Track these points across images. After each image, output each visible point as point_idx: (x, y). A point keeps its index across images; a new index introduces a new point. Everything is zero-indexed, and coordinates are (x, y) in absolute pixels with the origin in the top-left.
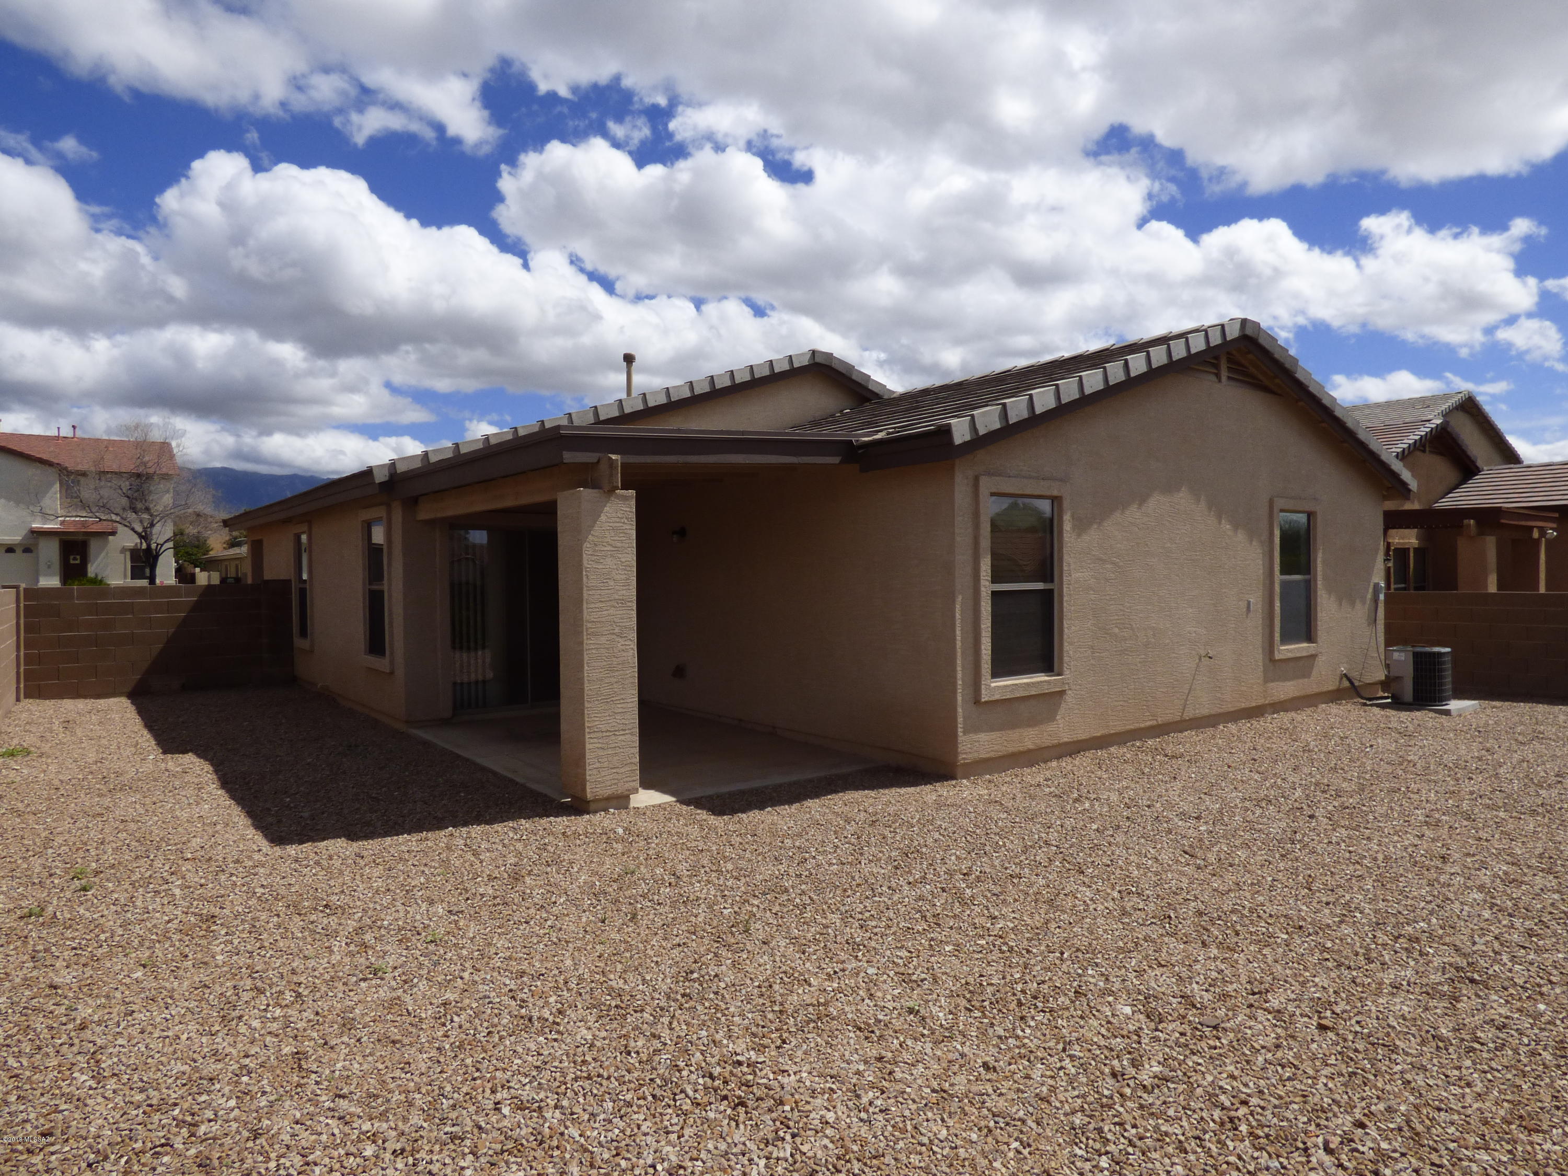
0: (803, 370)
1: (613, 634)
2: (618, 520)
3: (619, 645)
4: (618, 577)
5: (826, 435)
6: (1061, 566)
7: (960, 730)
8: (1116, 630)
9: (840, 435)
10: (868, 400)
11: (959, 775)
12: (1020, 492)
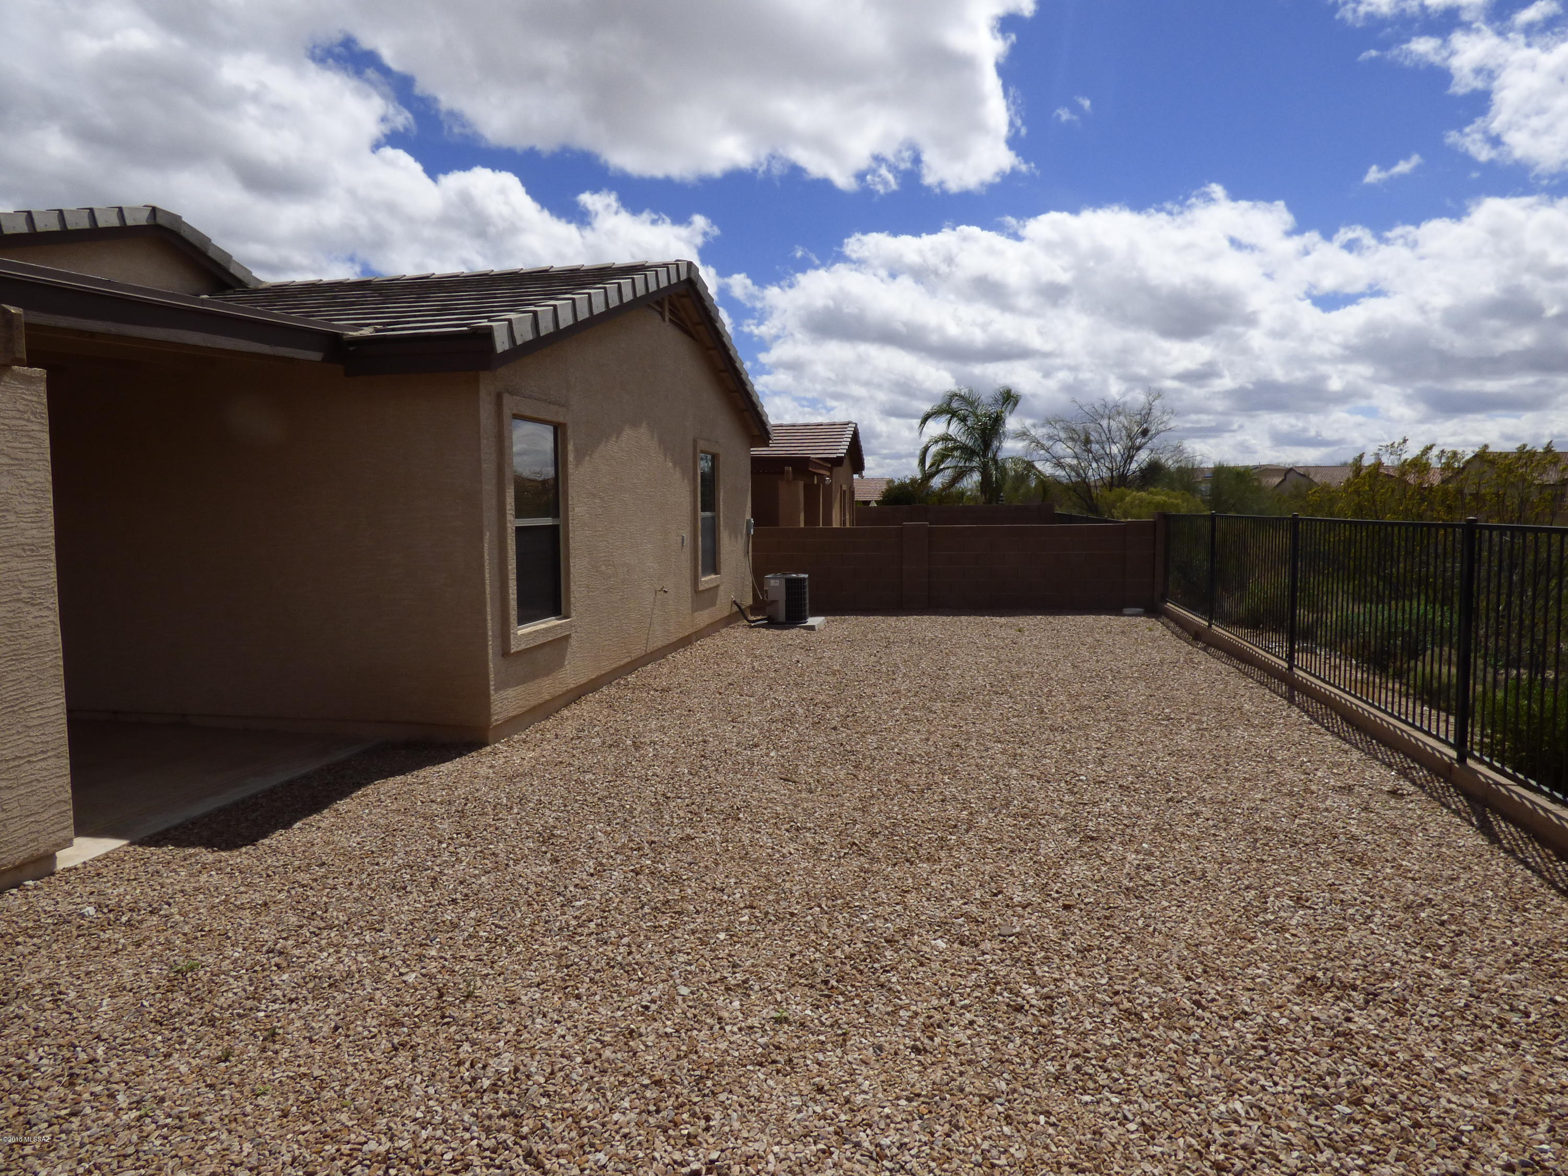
0: (137, 230)
1: (18, 600)
2: (18, 415)
3: (30, 617)
4: (24, 508)
5: (295, 319)
6: (566, 500)
7: (492, 688)
8: (603, 568)
9: (317, 322)
10: (231, 287)
11: (490, 739)
12: (535, 416)
